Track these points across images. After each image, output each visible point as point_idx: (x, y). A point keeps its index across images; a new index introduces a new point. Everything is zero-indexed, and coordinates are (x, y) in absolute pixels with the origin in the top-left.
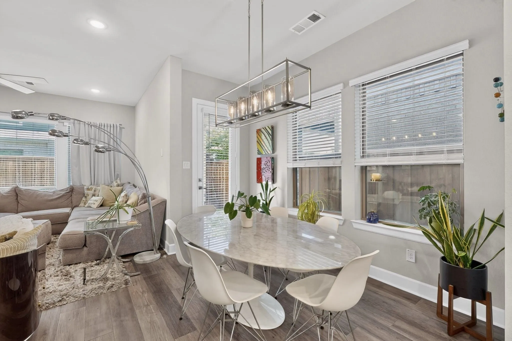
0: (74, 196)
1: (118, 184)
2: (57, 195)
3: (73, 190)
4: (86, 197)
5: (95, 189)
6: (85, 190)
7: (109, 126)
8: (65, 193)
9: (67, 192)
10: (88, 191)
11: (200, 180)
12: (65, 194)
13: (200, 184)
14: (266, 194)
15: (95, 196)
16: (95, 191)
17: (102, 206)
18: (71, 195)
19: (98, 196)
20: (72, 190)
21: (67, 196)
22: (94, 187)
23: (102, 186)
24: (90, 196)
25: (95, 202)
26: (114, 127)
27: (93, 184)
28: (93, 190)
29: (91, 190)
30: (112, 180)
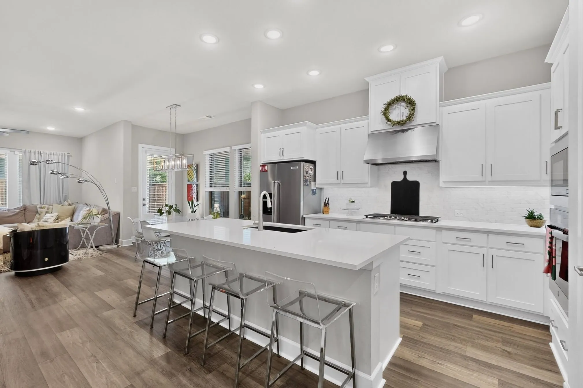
0: (27, 213)
2: (12, 213)
4: (40, 214)
6: (38, 208)
7: (61, 154)
9: (21, 210)
10: (41, 209)
11: (144, 200)
12: (20, 212)
13: (144, 202)
14: (192, 208)
15: (48, 213)
16: (48, 209)
18: (24, 213)
19: (52, 213)
20: (25, 209)
21: (21, 214)
22: (47, 206)
23: (55, 205)
24: (44, 213)
25: (51, 218)
26: (62, 155)
27: (42, 203)
28: (46, 208)
29: (45, 209)
30: (60, 201)
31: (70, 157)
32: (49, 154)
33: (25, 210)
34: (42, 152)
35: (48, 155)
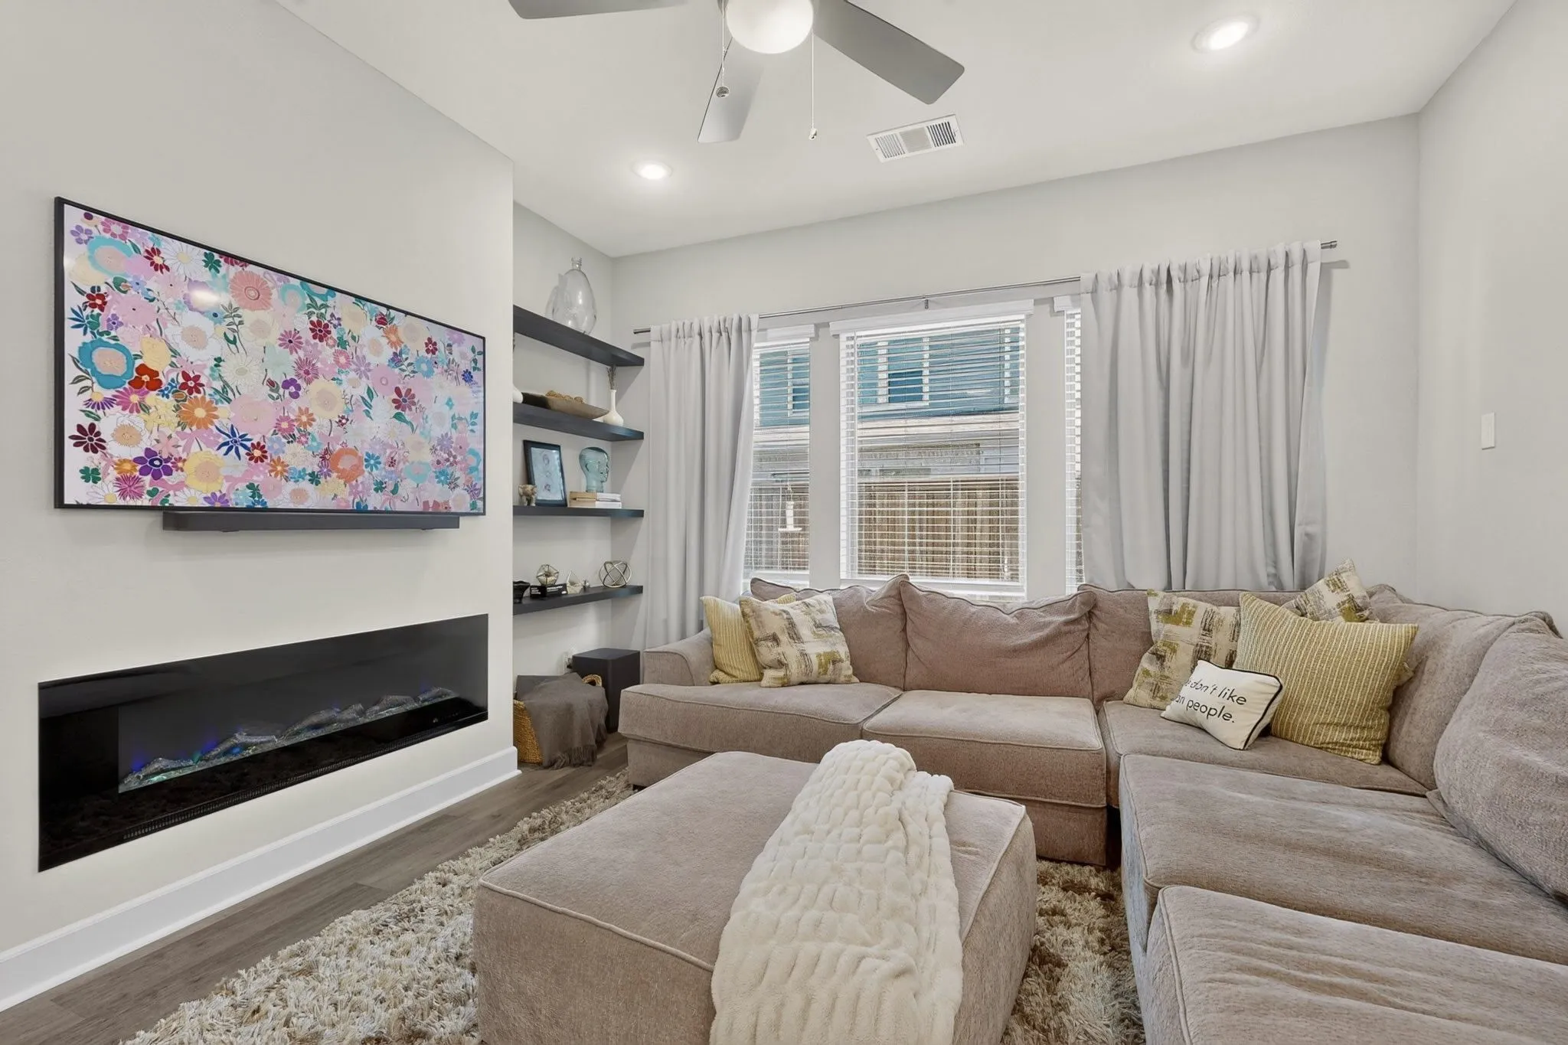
0: (1100, 642)
1: (1351, 599)
2: (1034, 630)
3: (1097, 612)
4: (1161, 658)
5: (1210, 617)
6: (1153, 617)
7: (1283, 261)
8: (1067, 623)
9: (1072, 617)
10: (1169, 626)
12: (1066, 628)
15: (1208, 658)
16: (1207, 630)
17: (1267, 733)
18: (1088, 636)
19: (1231, 664)
20: (1089, 610)
21: (1071, 639)
22: (1203, 607)
23: (1254, 608)
24: (1184, 656)
25: (1231, 707)
26: (1287, 267)
27: (1176, 583)
28: (1197, 621)
29: (1188, 623)
30: (1272, 570)
31: (1337, 273)
32: (1211, 277)
33: (1090, 615)
34: (1172, 273)
35: (1205, 280)
